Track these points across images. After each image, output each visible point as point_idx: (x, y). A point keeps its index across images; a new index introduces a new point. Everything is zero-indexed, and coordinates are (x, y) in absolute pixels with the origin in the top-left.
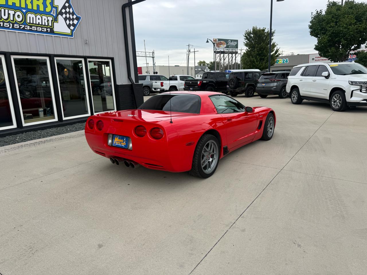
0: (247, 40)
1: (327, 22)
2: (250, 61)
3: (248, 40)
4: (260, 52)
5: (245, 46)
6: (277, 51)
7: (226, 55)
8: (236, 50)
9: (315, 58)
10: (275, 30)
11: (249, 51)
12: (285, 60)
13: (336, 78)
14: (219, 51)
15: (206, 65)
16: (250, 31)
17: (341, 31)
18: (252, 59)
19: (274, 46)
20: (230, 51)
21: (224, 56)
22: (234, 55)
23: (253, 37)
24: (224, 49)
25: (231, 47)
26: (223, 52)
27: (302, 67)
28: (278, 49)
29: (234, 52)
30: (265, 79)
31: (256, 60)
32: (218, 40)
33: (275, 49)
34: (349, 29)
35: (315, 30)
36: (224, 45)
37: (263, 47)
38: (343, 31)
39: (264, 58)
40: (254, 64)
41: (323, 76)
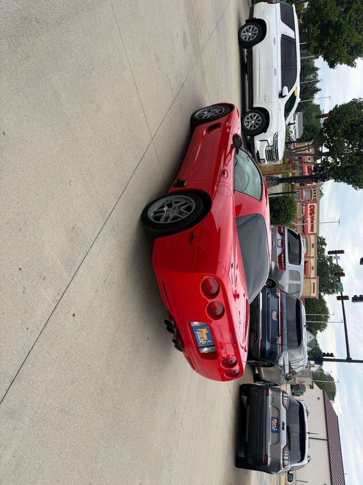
27: (294, 30)
41: (282, 88)
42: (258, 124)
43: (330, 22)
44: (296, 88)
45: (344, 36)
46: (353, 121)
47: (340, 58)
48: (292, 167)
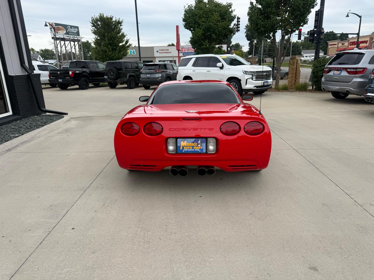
0: (94, 28)
1: (199, 17)
2: (102, 50)
3: (96, 28)
4: (111, 41)
5: (93, 34)
6: (127, 42)
7: (67, 43)
8: (78, 38)
9: (158, 50)
10: (123, 20)
11: (98, 39)
12: (132, 52)
13: (230, 69)
14: (59, 37)
15: (35, 53)
16: (97, 18)
17: (212, 26)
18: (103, 48)
19: (123, 36)
20: (71, 38)
21: (65, 44)
22: (76, 43)
23: (101, 24)
24: (64, 36)
25: (71, 34)
26: (63, 39)
27: (192, 58)
28: (128, 40)
29: (76, 39)
30: (149, 70)
31: (108, 50)
32: (54, 24)
33: (125, 39)
34: (217, 25)
35: (190, 23)
36: (64, 31)
37: (113, 36)
38: (213, 26)
39: (116, 48)
40: (106, 54)
41: (217, 67)
42: (235, 85)
43: (203, 35)
44: (221, 57)
45: (212, 25)
46: (258, 14)
47: (226, 27)
48: (293, 60)
